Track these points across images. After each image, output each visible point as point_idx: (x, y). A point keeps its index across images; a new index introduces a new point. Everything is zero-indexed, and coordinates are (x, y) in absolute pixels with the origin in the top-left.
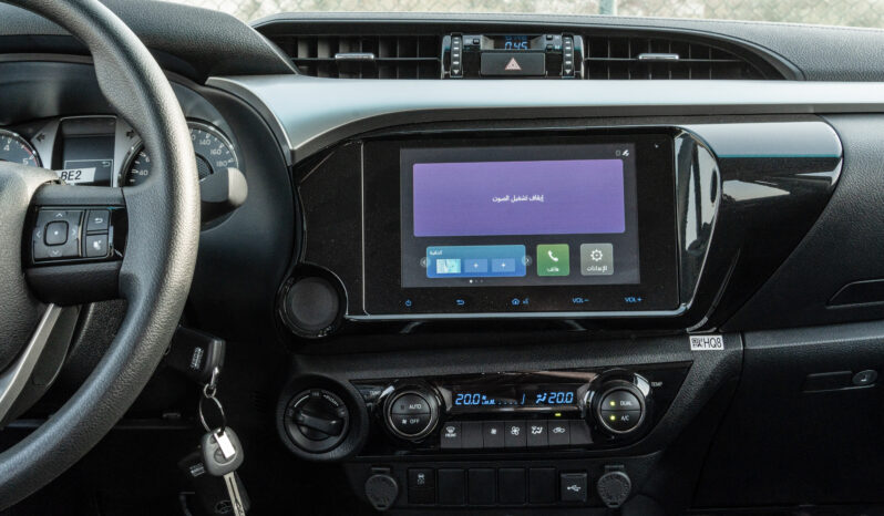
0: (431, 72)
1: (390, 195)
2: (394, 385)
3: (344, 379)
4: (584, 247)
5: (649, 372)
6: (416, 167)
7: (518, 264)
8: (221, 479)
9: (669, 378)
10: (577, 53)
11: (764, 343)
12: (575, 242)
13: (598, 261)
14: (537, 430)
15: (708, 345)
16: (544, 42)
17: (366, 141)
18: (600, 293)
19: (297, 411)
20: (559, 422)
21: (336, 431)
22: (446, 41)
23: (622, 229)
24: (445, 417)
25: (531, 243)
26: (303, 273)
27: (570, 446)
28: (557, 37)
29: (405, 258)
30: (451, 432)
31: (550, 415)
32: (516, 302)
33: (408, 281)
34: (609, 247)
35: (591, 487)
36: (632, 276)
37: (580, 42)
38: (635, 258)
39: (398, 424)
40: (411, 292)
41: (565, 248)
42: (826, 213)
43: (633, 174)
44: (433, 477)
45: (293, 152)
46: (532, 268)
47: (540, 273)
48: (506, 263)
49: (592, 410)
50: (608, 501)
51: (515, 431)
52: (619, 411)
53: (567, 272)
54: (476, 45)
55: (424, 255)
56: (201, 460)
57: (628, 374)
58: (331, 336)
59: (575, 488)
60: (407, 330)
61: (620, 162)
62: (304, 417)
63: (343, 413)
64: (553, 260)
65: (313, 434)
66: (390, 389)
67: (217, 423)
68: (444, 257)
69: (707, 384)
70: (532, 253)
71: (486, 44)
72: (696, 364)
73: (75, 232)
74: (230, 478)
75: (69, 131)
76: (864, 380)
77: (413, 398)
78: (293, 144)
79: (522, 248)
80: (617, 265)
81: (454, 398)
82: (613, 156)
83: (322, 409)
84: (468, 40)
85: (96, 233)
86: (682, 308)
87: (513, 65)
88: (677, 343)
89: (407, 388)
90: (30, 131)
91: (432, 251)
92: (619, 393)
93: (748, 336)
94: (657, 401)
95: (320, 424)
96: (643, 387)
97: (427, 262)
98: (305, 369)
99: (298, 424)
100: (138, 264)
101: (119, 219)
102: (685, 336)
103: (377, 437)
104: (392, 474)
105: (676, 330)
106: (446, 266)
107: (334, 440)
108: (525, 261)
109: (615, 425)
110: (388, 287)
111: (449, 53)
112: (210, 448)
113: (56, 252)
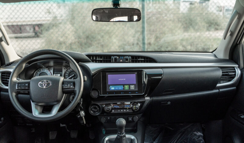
0: (110, 62)
1: (105, 79)
2: (105, 105)
3: (99, 104)
4: (131, 86)
5: (140, 102)
6: (108, 75)
7: (122, 88)
8: (82, 117)
9: (142, 103)
10: (130, 59)
11: (155, 98)
12: (129, 85)
13: (132, 87)
14: (125, 110)
15: (147, 98)
16: (125, 57)
17: (102, 72)
18: (133, 92)
19: (92, 108)
20: (128, 109)
21: (97, 111)
22: (112, 57)
23: (135, 83)
24: (112, 109)
25: (124, 85)
26: (94, 89)
27: (129, 113)
28: (127, 57)
29: (107, 87)
30: (113, 111)
31: (127, 108)
32: (122, 93)
33: (107, 90)
34: (134, 86)
35: (133, 119)
36: (137, 89)
37: (130, 57)
38: (137, 87)
39: (106, 110)
40: (108, 92)
41: (128, 86)
42: (161, 81)
43: (137, 76)
44: (110, 118)
45: (92, 74)
46: (124, 89)
47: (125, 89)
48: (120, 88)
49: (132, 108)
50: (135, 121)
51: (122, 111)
52: (136, 107)
53: (128, 89)
54: (116, 58)
55: (109, 87)
56: (80, 115)
57: (137, 103)
58: (98, 98)
59: (130, 119)
60: (105, 97)
61: (135, 75)
62: (93, 109)
63: (98, 109)
64: (127, 87)
65: (94, 112)
66: (104, 106)
67: (81, 110)
68: (112, 87)
69: (147, 104)
70: (124, 87)
71: (118, 58)
72: (146, 102)
73: (69, 85)
74: (83, 117)
75: (55, 68)
76: (169, 103)
77: (108, 106)
78: (93, 72)
79: (122, 86)
80: (135, 88)
81: (113, 106)
82: (134, 74)
83: (95, 108)
84: (115, 57)
85: (71, 85)
86: (143, 94)
87: (121, 61)
88: (143, 98)
89: (107, 105)
90: (49, 68)
91: (111, 86)
92: (136, 105)
93: (153, 97)
94: (141, 106)
95: (95, 110)
96: (139, 105)
97: (110, 88)
98: (93, 102)
99: (92, 110)
100: (77, 89)
101: (74, 84)
102: (145, 97)
103: (103, 112)
104: (105, 118)
105: (143, 96)
106: (113, 88)
107: (97, 112)
108: (123, 88)
109: (136, 109)
110: (105, 92)
111: (112, 58)
112: (81, 113)
113: (66, 88)
